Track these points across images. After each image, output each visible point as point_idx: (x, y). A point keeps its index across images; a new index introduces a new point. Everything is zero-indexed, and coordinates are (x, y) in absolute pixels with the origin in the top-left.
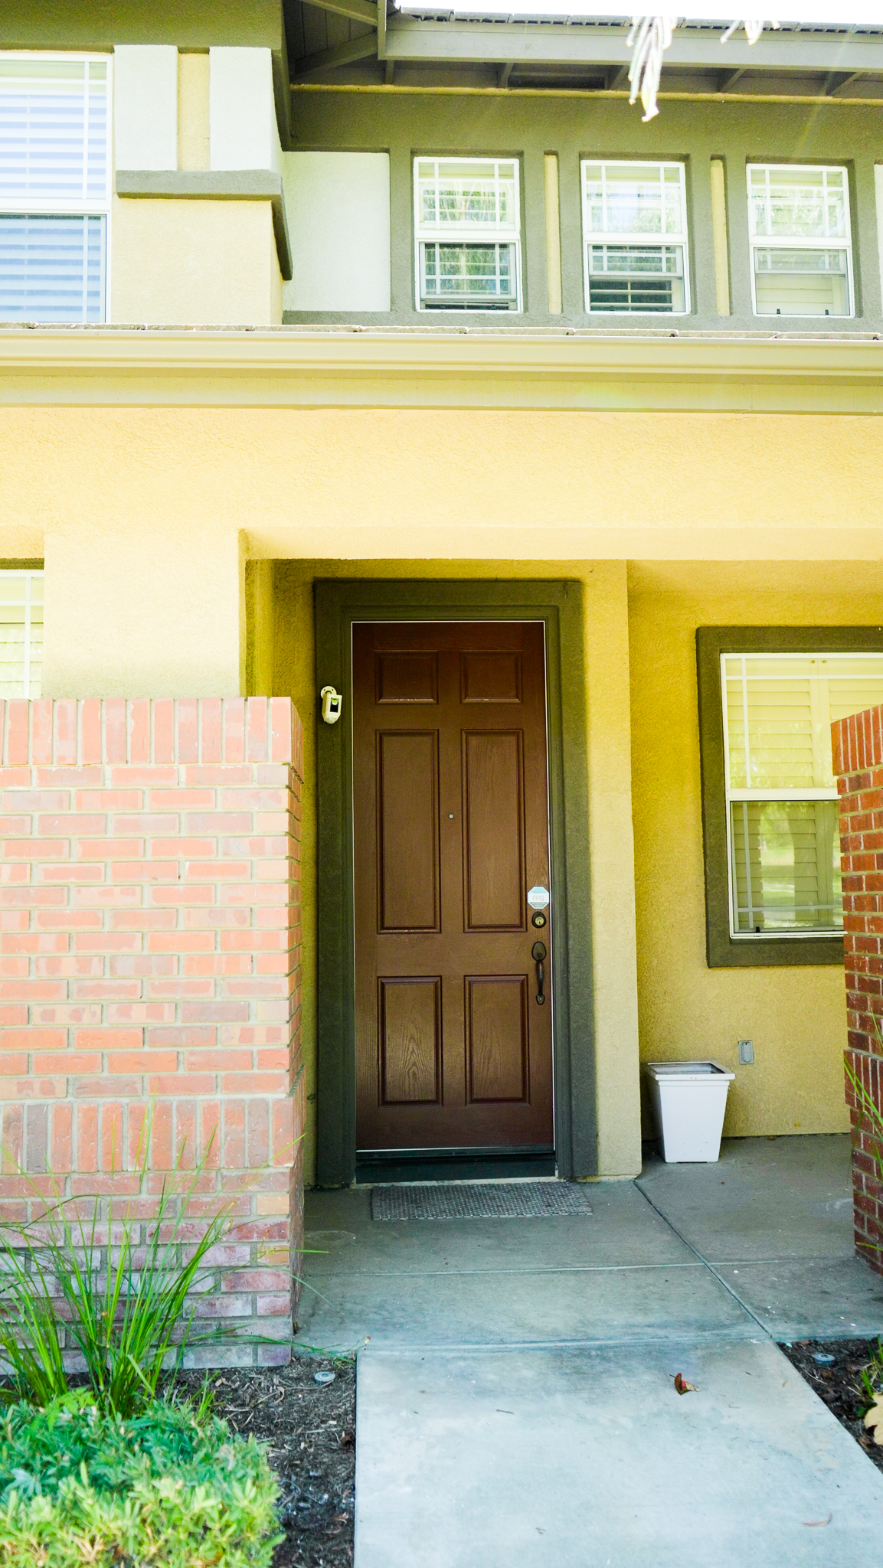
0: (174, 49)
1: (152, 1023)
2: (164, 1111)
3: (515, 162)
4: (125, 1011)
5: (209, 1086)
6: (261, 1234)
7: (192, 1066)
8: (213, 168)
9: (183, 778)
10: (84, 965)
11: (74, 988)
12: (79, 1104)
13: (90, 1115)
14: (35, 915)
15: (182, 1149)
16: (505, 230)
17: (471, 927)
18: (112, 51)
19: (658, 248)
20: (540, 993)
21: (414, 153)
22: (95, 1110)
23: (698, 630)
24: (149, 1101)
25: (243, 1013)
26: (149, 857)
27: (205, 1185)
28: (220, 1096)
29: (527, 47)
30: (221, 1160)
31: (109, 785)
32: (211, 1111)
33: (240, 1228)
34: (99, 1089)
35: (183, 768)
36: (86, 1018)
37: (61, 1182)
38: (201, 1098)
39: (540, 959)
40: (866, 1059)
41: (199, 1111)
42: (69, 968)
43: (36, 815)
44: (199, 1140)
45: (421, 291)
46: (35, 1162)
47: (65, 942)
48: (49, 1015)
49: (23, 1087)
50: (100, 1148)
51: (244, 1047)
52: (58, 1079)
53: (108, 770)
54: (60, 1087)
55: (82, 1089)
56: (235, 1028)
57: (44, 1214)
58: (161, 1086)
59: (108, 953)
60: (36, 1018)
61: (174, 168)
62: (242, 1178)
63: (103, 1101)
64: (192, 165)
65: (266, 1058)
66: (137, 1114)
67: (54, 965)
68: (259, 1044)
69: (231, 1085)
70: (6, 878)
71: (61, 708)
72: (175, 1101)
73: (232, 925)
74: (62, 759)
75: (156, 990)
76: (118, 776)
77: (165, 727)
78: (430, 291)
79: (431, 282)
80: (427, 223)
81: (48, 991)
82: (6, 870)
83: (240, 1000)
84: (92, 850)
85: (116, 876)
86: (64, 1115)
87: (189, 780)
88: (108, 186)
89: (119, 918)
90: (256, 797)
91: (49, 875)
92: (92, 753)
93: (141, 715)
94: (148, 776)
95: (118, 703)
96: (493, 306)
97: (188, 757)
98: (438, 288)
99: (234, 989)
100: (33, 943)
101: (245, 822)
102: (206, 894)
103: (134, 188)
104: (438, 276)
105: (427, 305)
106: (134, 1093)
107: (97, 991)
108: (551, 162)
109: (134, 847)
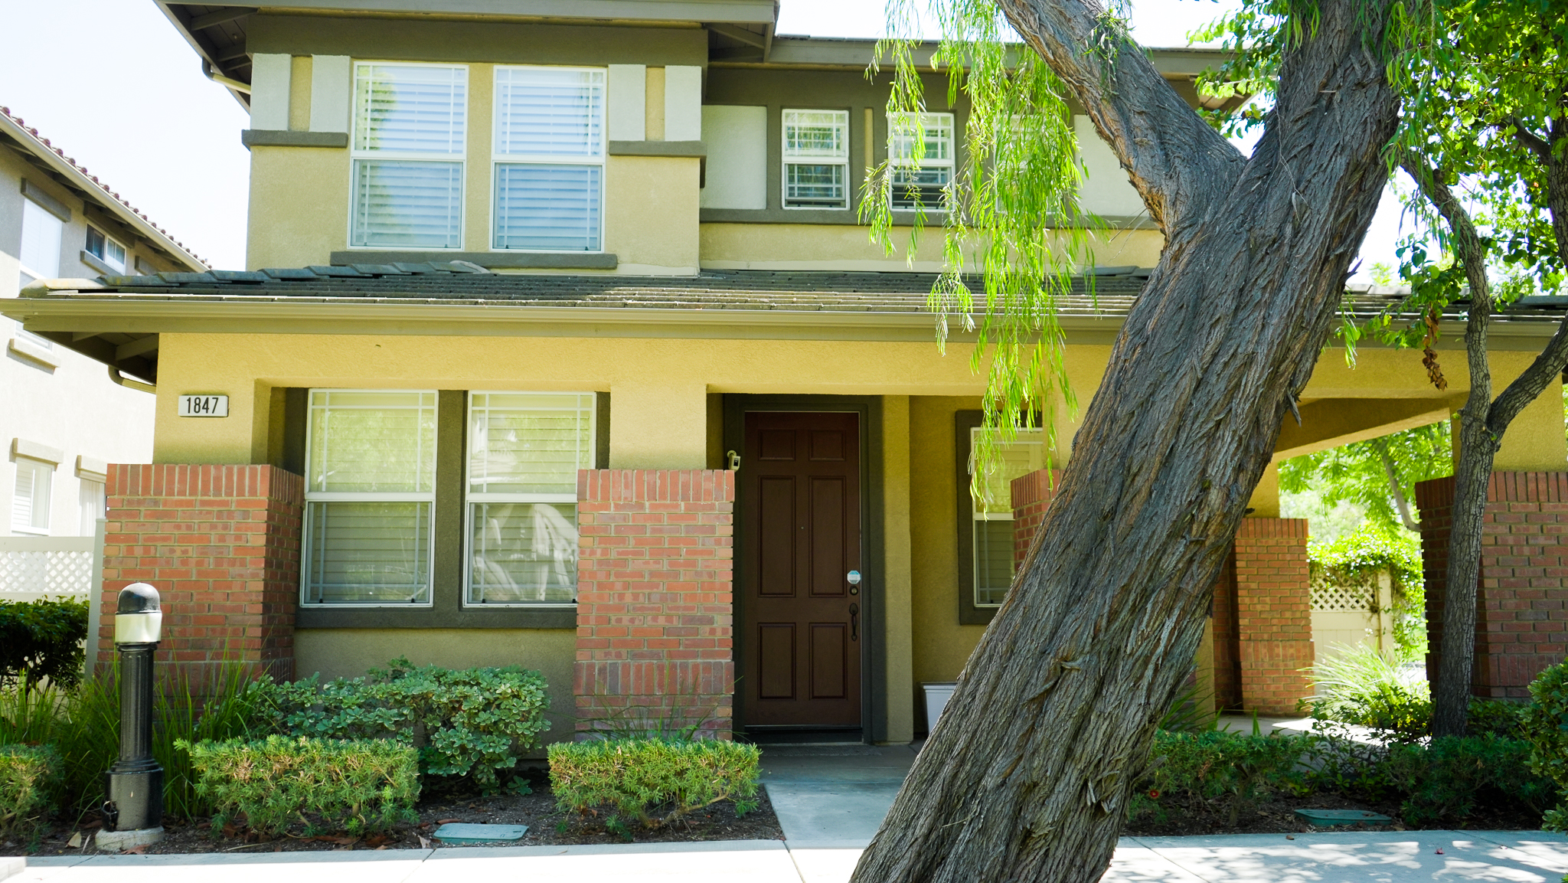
0: (644, 66)
1: (668, 625)
2: (673, 667)
3: (846, 113)
4: (655, 619)
5: (695, 655)
6: (719, 725)
7: (686, 646)
8: (667, 140)
9: (683, 508)
10: (636, 597)
11: (631, 608)
12: (633, 663)
13: (639, 668)
14: (612, 572)
15: (682, 684)
16: (838, 156)
17: (814, 594)
18: (607, 66)
19: (936, 169)
20: (854, 634)
21: (782, 107)
22: (641, 665)
23: (957, 413)
24: (666, 662)
25: (711, 621)
26: (666, 546)
27: (693, 702)
28: (699, 661)
29: (855, 57)
30: (700, 691)
31: (647, 511)
32: (696, 666)
33: (709, 722)
34: (642, 656)
35: (683, 504)
36: (637, 622)
37: (626, 697)
38: (691, 661)
39: (854, 614)
41: (690, 666)
42: (628, 599)
43: (613, 525)
44: (690, 680)
45: (785, 195)
46: (613, 688)
47: (626, 586)
48: (619, 620)
49: (607, 654)
50: (643, 685)
51: (711, 637)
52: (624, 651)
53: (647, 504)
54: (624, 655)
55: (635, 656)
56: (707, 628)
57: (617, 715)
58: (671, 655)
59: (647, 591)
60: (613, 622)
61: (643, 139)
62: (710, 699)
63: (644, 662)
64: (654, 136)
65: (721, 642)
66: (661, 668)
67: (621, 597)
68: (719, 636)
69: (705, 655)
70: (598, 555)
71: (626, 474)
72: (678, 662)
73: (706, 579)
74: (625, 499)
75: (669, 609)
76: (652, 507)
77: (674, 484)
78: (791, 195)
79: (792, 189)
80: (790, 152)
81: (619, 609)
82: (599, 551)
83: (710, 614)
84: (639, 542)
85: (651, 554)
86: (626, 667)
87: (686, 509)
88: (603, 148)
89: (652, 574)
90: (717, 517)
91: (619, 553)
92: (640, 496)
93: (663, 477)
94: (666, 506)
95: (652, 471)
96: (831, 204)
97: (685, 498)
98: (796, 192)
99: (707, 609)
100: (611, 586)
101: (712, 529)
102: (693, 564)
103: (619, 150)
104: (796, 185)
105: (789, 203)
106: (659, 658)
107: (642, 609)
108: (869, 113)
109: (659, 541)
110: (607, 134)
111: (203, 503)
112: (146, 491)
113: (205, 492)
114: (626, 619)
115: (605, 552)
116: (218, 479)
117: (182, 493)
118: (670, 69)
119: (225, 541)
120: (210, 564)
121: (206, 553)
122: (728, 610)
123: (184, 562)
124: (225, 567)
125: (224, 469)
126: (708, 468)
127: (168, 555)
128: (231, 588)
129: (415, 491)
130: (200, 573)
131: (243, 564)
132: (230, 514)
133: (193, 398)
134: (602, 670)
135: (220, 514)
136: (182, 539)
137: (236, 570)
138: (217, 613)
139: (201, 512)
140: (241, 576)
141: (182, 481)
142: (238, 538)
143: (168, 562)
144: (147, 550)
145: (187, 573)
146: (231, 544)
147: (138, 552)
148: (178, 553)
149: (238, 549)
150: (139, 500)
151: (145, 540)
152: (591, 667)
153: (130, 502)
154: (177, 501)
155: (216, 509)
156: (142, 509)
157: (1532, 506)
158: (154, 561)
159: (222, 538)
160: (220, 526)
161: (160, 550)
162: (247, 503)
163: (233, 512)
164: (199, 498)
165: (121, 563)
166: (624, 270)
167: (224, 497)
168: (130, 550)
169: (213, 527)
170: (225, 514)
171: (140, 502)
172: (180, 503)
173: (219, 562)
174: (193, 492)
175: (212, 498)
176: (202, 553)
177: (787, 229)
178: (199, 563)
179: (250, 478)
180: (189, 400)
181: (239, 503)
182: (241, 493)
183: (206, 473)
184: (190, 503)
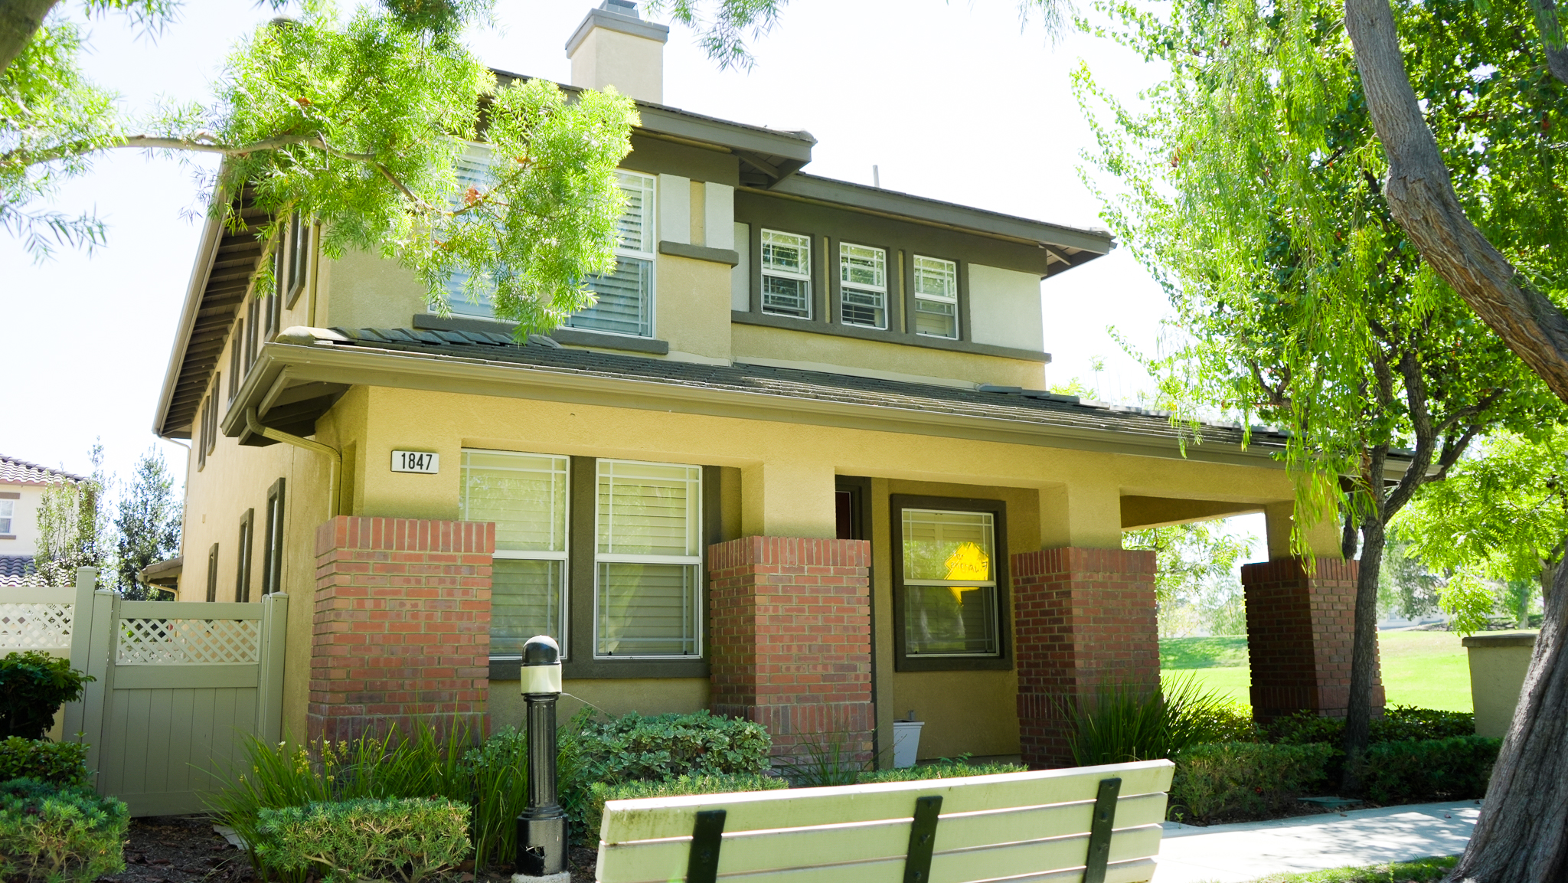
0: (689, 180)
1: (825, 673)
2: (829, 708)
3: (809, 238)
4: (815, 667)
5: (845, 698)
6: (864, 758)
7: (838, 690)
8: (707, 246)
9: (832, 572)
10: (800, 648)
11: (796, 658)
12: (799, 706)
13: (803, 710)
14: (781, 627)
15: (836, 723)
16: (801, 273)
18: (657, 174)
19: (871, 293)
21: (762, 227)
22: (805, 708)
24: (824, 704)
25: (855, 669)
26: (821, 604)
27: (845, 738)
28: (848, 702)
30: (850, 728)
31: (807, 574)
32: (846, 707)
33: (856, 755)
34: (806, 699)
35: (832, 568)
36: (801, 670)
37: (794, 736)
38: (842, 703)
40: (1032, 697)
41: (842, 708)
42: (794, 651)
43: (781, 585)
44: (842, 720)
45: (762, 302)
46: (785, 729)
47: (792, 638)
48: (788, 669)
49: (779, 698)
50: (808, 725)
51: (857, 682)
52: (793, 695)
54: (793, 699)
55: (800, 700)
56: (853, 674)
57: (788, 752)
58: (826, 698)
59: (807, 643)
60: (783, 670)
61: (689, 243)
62: (858, 735)
63: (808, 704)
64: (698, 242)
65: (863, 687)
66: (820, 710)
67: (789, 648)
68: (861, 681)
69: (852, 698)
70: (771, 613)
71: (791, 542)
72: (833, 704)
73: (851, 633)
74: (791, 563)
75: (826, 658)
76: (809, 570)
77: (827, 551)
78: (766, 302)
79: (766, 297)
80: (766, 265)
81: (788, 658)
82: (771, 608)
83: (854, 663)
84: (802, 600)
85: (810, 612)
86: (794, 709)
87: (835, 573)
88: (655, 248)
89: (812, 629)
90: (858, 580)
91: (787, 610)
92: (801, 561)
93: (818, 545)
94: (821, 570)
95: (809, 540)
96: (796, 313)
97: (835, 564)
98: (770, 300)
99: (852, 658)
100: (781, 639)
101: (853, 591)
102: (841, 620)
103: (667, 249)
104: (770, 294)
105: (765, 309)
106: (818, 701)
107: (805, 659)
108: (826, 240)
109: (816, 600)
110: (658, 235)
111: (432, 558)
112: (377, 544)
113: (435, 547)
114: (793, 666)
115: (776, 609)
116: (446, 535)
117: (412, 547)
118: (710, 186)
119: (453, 595)
120: (438, 618)
121: (436, 607)
122: (867, 659)
123: (415, 616)
124: (453, 620)
125: (452, 525)
126: (838, 537)
127: (398, 608)
128: (459, 642)
129: (547, 550)
130: (429, 627)
131: (470, 618)
132: (458, 569)
133: (407, 454)
134: (776, 713)
135: (447, 569)
136: (411, 593)
137: (465, 623)
138: (446, 666)
139: (430, 566)
140: (469, 629)
141: (412, 536)
142: (465, 592)
143: (398, 615)
144: (377, 603)
145: (417, 627)
146: (458, 597)
147: (369, 605)
148: (408, 607)
149: (465, 603)
150: (368, 553)
151: (376, 593)
152: (767, 710)
153: (360, 555)
154: (406, 555)
155: (443, 563)
156: (371, 562)
157: (1334, 583)
158: (384, 614)
159: (450, 593)
160: (448, 580)
161: (388, 604)
162: (474, 559)
163: (460, 567)
164: (428, 552)
165: (352, 616)
166: (674, 356)
167: (452, 553)
168: (361, 603)
169: (442, 581)
170: (453, 568)
171: (369, 556)
172: (409, 557)
173: (447, 615)
174: (423, 547)
175: (440, 553)
176: (431, 607)
177: (766, 331)
178: (429, 617)
179: (477, 534)
180: (404, 455)
181: (465, 559)
182: (468, 549)
183: (435, 528)
184: (419, 558)
